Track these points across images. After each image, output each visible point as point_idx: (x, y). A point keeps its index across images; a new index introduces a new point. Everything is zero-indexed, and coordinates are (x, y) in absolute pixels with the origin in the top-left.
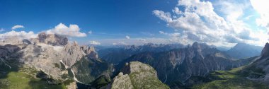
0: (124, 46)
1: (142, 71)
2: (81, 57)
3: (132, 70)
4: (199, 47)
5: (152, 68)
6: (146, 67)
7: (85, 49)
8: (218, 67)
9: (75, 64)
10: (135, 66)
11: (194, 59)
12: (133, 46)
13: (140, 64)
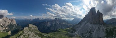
0: (27, 19)
1: (33, 27)
2: (9, 23)
3: (29, 27)
4: (58, 20)
5: (36, 27)
6: (34, 26)
7: (11, 20)
8: (63, 28)
9: (7, 26)
10: (30, 26)
11: (55, 25)
12: (31, 19)
13: (32, 25)
